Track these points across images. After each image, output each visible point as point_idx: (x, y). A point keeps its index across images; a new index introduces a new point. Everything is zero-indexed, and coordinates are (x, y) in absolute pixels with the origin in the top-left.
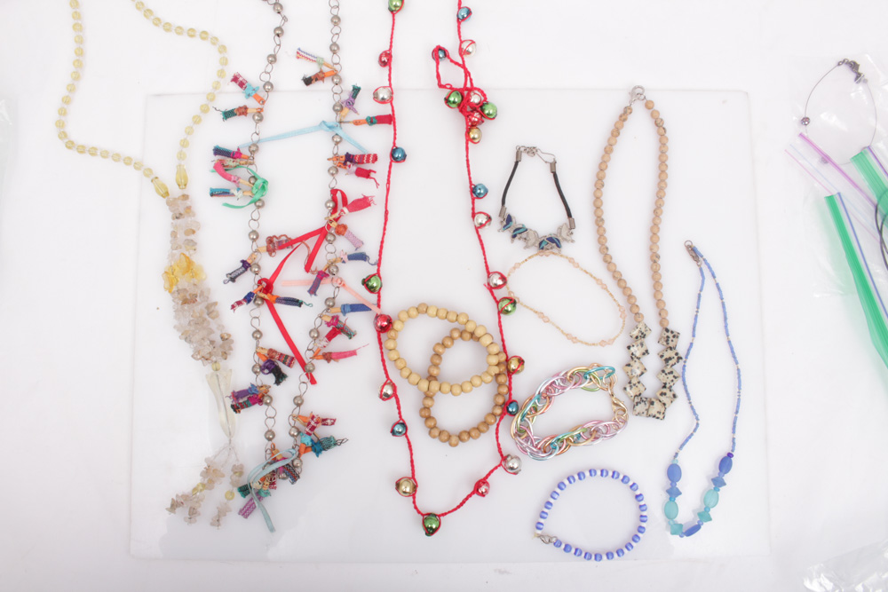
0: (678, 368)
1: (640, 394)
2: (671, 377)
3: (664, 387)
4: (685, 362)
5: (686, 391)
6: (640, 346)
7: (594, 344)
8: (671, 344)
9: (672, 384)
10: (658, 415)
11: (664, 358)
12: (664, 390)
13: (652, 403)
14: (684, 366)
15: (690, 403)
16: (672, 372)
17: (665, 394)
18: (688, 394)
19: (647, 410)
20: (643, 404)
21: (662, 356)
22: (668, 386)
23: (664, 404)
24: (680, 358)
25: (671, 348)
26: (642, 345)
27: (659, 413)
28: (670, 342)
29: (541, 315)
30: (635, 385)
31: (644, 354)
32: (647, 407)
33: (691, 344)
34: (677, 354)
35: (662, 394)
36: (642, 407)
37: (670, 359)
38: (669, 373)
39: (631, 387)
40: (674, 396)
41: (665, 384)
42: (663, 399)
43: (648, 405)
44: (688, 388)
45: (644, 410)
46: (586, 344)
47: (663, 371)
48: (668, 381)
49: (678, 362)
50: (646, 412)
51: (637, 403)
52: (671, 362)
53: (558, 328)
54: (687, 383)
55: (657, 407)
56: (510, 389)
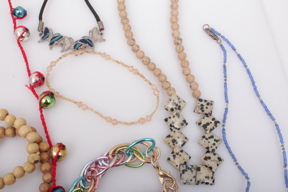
0: (217, 132)
1: (185, 163)
2: (212, 141)
3: (208, 152)
4: (223, 126)
5: (230, 152)
6: (176, 117)
7: (133, 123)
8: (206, 111)
9: (214, 147)
10: (206, 181)
11: (202, 125)
12: (208, 155)
13: (198, 169)
14: (224, 129)
15: (237, 164)
16: (212, 137)
17: (209, 158)
18: (233, 156)
19: (195, 177)
20: (189, 171)
21: (200, 124)
22: (210, 150)
23: (211, 168)
24: (217, 122)
25: (207, 115)
26: (178, 115)
27: (207, 177)
28: (205, 109)
29: (80, 104)
30: (177, 154)
31: (182, 124)
32: (194, 174)
33: (226, 110)
34: (213, 119)
35: (206, 159)
36: (188, 175)
37: (208, 124)
38: (210, 138)
39: (174, 156)
40: (220, 159)
41: (208, 148)
42: (209, 163)
43: (194, 172)
44: (232, 150)
45: (191, 178)
46: (126, 124)
47: (204, 137)
48: (210, 145)
49: (216, 126)
50: (194, 180)
51: (183, 171)
52: (209, 127)
53: (97, 113)
54: (230, 146)
55: (204, 172)
56: (54, 174)
